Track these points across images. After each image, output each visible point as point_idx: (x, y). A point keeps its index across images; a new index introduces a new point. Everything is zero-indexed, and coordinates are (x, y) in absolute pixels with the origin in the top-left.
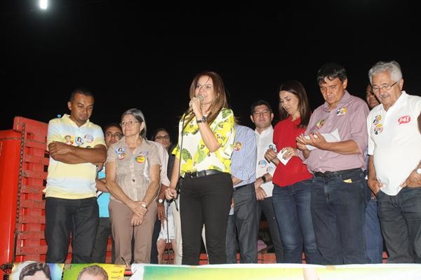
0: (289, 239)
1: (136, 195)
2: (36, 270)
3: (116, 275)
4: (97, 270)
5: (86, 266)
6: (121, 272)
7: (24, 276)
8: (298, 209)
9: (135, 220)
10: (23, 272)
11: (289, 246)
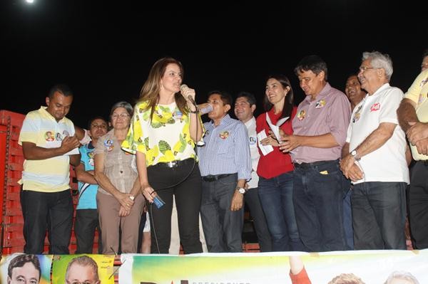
0: (276, 229)
1: (123, 186)
2: (25, 261)
3: (106, 265)
4: (86, 260)
5: (76, 256)
6: (110, 262)
7: (13, 267)
8: (282, 199)
9: (122, 211)
10: (11, 263)
11: (276, 236)
